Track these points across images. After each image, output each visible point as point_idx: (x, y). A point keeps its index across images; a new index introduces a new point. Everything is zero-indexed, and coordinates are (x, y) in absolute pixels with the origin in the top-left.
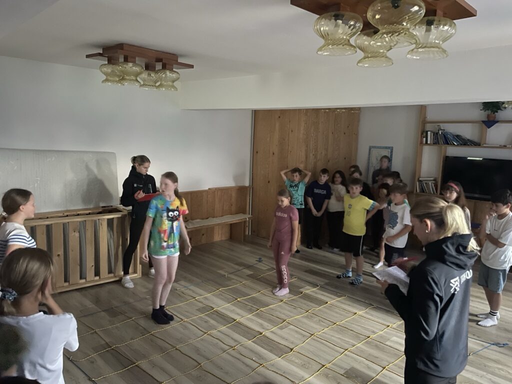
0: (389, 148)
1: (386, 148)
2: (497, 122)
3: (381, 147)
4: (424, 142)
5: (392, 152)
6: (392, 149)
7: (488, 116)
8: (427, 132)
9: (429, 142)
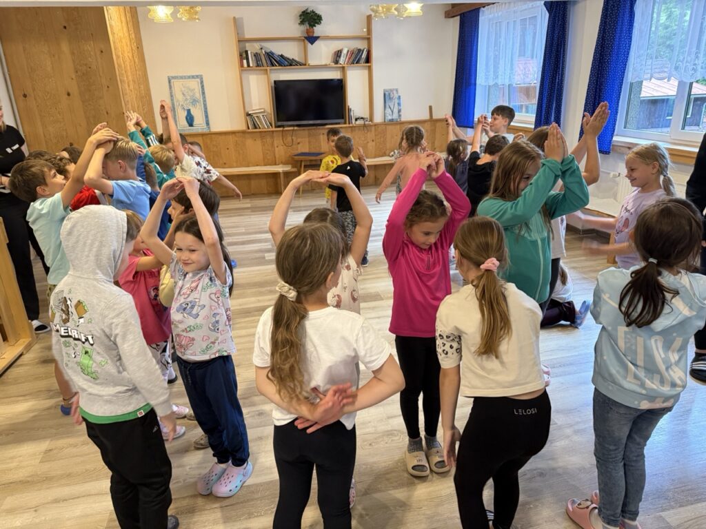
0: (197, 76)
1: (193, 77)
2: (317, 38)
3: (185, 76)
4: (245, 65)
5: (202, 82)
6: (201, 77)
7: (308, 32)
8: (246, 52)
9: (251, 65)
